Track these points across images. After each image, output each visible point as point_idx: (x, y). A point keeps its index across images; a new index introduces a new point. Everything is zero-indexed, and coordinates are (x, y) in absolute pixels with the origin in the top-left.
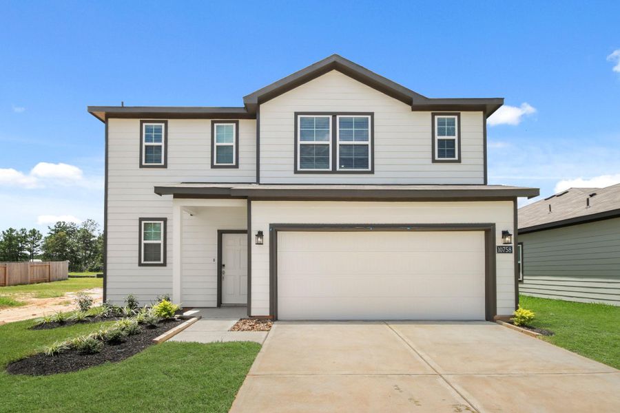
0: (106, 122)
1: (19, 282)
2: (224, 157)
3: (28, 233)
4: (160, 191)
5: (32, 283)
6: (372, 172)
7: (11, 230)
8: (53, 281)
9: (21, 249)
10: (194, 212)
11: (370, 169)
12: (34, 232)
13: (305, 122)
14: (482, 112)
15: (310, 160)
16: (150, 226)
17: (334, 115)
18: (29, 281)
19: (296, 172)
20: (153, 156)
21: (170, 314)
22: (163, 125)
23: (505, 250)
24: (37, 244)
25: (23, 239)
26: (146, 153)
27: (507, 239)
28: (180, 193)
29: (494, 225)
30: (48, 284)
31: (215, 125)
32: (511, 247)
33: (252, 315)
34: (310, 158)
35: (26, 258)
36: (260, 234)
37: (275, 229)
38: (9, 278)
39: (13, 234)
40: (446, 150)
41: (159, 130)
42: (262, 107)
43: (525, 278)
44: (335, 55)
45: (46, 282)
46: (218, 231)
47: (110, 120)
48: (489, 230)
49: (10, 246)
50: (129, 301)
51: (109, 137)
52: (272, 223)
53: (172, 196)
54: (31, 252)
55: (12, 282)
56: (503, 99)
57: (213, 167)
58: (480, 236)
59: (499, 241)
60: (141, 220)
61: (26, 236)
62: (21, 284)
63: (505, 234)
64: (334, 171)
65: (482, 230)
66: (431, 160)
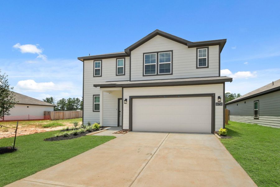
0: (83, 61)
1: (68, 118)
2: (120, 71)
3: (75, 100)
4: (95, 86)
5: (72, 119)
6: (172, 74)
7: (70, 99)
8: (79, 118)
9: (73, 106)
10: (110, 92)
11: (171, 73)
12: (77, 99)
13: (147, 57)
14: (218, 46)
15: (149, 71)
16: (96, 98)
17: (158, 53)
18: (71, 118)
19: (143, 76)
20: (97, 73)
21: (97, 128)
22: (101, 61)
23: (219, 104)
24: (78, 104)
25: (74, 102)
26: (95, 72)
27: (219, 100)
28: (102, 86)
29: (214, 94)
30: (77, 119)
31: (117, 60)
32: (222, 103)
33: (123, 129)
34: (149, 70)
35: (75, 109)
36: (126, 100)
37: (131, 98)
38: (65, 117)
39: (71, 100)
40: (202, 63)
41: (99, 63)
42: (132, 52)
43: (260, 117)
44: (157, 30)
45: (77, 118)
46: (118, 99)
47: (85, 61)
48: (213, 96)
49: (70, 105)
50: (88, 124)
51: (84, 67)
52: (130, 96)
53: (100, 87)
54: (76, 107)
55: (66, 118)
56: (226, 39)
57: (117, 75)
58: (210, 99)
59: (217, 101)
60: (94, 95)
61: (75, 101)
62: (68, 119)
63: (219, 98)
64: (157, 75)
65: (210, 96)
66: (196, 68)
